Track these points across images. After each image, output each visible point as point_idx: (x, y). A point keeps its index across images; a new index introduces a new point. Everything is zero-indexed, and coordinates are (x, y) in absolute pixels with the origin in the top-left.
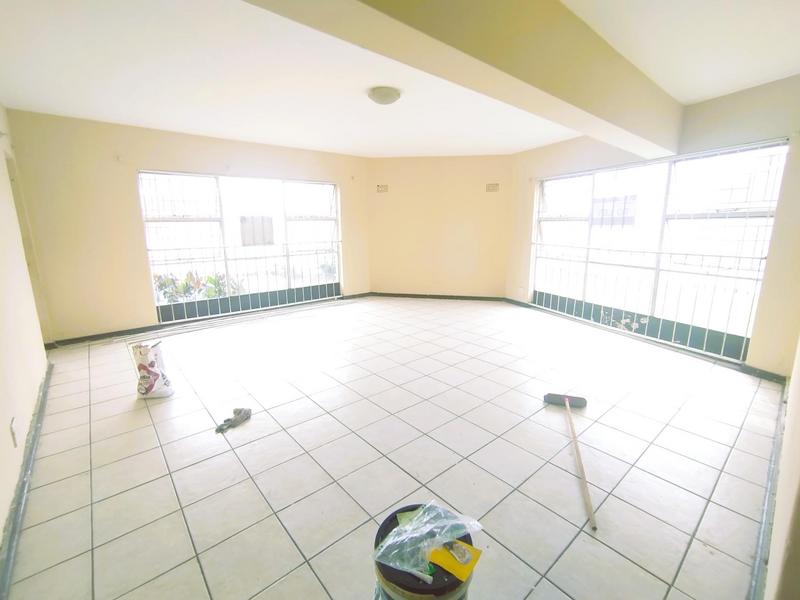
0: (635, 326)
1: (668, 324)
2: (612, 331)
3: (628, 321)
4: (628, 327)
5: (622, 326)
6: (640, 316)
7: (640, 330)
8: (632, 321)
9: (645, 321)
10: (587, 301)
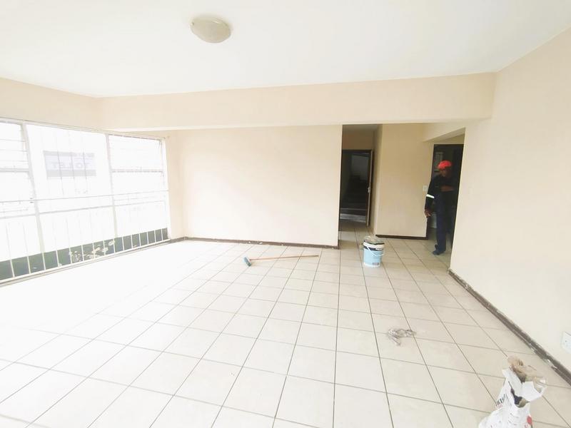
0: (105, 250)
1: (127, 239)
2: (87, 264)
3: (98, 249)
4: (100, 253)
5: (95, 255)
6: (107, 242)
7: (110, 251)
8: (102, 247)
9: (113, 243)
10: (47, 251)
